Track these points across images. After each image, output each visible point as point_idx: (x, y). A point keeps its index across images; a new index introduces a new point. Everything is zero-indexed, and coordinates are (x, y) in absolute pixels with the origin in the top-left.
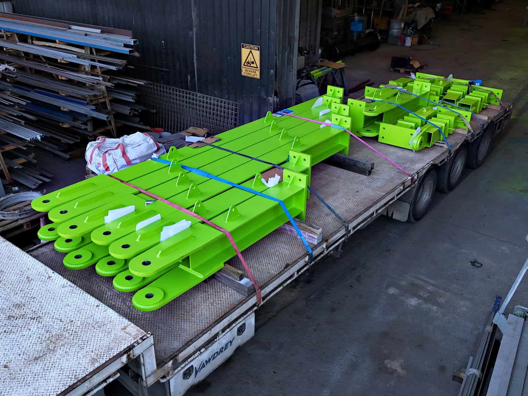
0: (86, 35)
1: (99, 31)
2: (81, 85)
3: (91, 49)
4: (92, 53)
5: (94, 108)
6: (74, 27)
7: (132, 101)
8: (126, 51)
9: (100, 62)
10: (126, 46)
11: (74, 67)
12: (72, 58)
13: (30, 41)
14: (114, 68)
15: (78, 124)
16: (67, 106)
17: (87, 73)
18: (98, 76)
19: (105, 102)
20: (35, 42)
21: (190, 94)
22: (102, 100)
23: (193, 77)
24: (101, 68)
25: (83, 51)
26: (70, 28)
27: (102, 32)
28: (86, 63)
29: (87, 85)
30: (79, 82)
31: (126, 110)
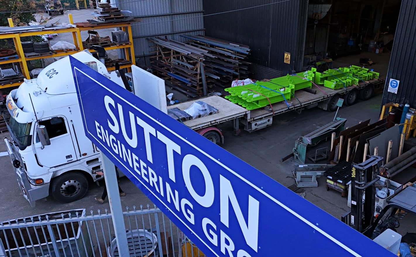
0: (235, 47)
1: (239, 46)
2: (231, 63)
3: (235, 51)
4: (235, 53)
5: (234, 71)
6: (230, 44)
7: (246, 69)
8: (247, 53)
9: (238, 56)
10: (247, 51)
11: (229, 57)
12: (229, 54)
13: (214, 47)
14: (243, 58)
15: (229, 76)
16: (225, 70)
17: (233, 59)
18: (236, 60)
19: (237, 70)
20: (216, 48)
21: (266, 68)
22: (236, 69)
23: (268, 63)
24: (238, 58)
25: (233, 52)
26: (229, 44)
27: (240, 46)
28: (234, 56)
29: (233, 63)
30: (230, 62)
31: (244, 73)
